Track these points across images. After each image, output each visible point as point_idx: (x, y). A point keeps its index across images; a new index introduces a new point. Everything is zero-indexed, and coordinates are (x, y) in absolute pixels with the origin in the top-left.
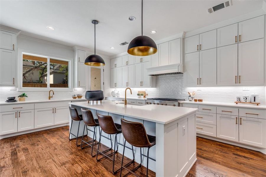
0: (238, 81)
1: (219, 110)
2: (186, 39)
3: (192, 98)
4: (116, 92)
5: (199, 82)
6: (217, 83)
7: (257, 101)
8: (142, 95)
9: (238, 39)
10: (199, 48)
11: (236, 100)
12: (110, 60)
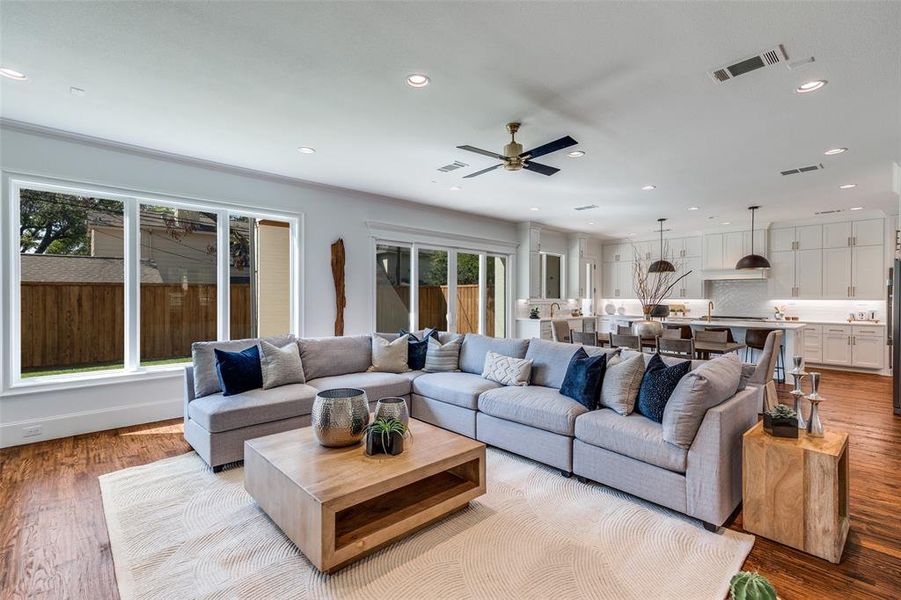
0: (851, 293)
1: (826, 330)
2: (773, 232)
3: (782, 315)
4: (617, 307)
5: (795, 293)
6: (822, 294)
7: (876, 318)
8: (681, 311)
9: (852, 242)
10: (796, 246)
11: (848, 317)
12: (602, 249)
